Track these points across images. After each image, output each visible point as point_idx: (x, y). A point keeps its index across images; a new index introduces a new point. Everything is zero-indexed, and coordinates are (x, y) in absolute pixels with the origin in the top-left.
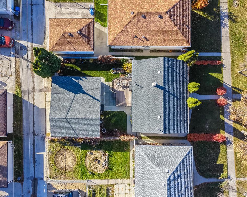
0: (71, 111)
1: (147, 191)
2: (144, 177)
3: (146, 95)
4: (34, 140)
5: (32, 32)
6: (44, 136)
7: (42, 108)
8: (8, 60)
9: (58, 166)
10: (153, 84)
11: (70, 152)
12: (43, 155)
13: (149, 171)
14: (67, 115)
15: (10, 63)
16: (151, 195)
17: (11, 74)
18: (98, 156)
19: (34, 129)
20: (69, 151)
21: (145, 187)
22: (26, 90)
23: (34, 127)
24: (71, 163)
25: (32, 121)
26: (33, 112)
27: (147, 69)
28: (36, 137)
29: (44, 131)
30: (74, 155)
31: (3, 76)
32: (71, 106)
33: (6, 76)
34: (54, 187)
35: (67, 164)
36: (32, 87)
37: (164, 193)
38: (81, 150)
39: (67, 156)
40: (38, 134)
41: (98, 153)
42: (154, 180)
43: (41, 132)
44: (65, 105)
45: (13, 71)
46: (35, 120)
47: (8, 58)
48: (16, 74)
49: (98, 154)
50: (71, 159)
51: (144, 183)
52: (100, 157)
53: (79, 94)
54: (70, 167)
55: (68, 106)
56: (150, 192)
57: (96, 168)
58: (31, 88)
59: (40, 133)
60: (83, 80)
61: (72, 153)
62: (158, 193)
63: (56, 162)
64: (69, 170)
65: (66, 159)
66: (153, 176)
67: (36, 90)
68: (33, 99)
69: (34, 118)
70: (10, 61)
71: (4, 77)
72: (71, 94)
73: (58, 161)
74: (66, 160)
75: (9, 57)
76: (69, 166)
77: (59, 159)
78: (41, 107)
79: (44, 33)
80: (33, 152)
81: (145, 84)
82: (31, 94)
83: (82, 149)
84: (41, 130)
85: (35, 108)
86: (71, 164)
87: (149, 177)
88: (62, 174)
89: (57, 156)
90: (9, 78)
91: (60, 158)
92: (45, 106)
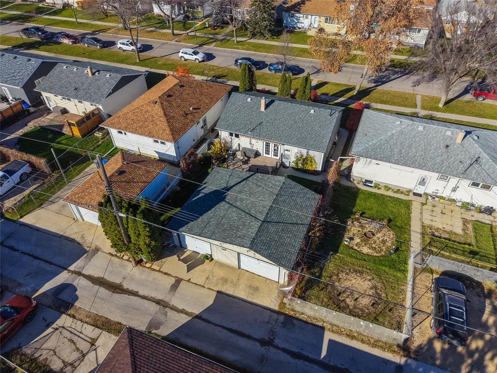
0: (253, 212)
1: (433, 153)
2: (407, 152)
3: (274, 122)
4: (285, 350)
5: (46, 261)
6: (282, 318)
7: (214, 301)
8: (53, 332)
9: (367, 311)
10: (263, 109)
11: (338, 275)
12: (330, 340)
13: (396, 143)
14: (257, 218)
15: (64, 331)
16: (440, 149)
17: (90, 341)
18: (359, 231)
19: (256, 340)
20: (335, 277)
21: (425, 155)
22: (151, 321)
23: (249, 337)
24: (364, 281)
25: (232, 335)
26: (213, 326)
27: (238, 112)
28: (277, 341)
29: (270, 316)
30: (348, 271)
31: (76, 364)
32: (244, 210)
33: (84, 356)
34: (425, 343)
35: (366, 290)
36: (154, 304)
37: (435, 129)
38: (338, 254)
39: (347, 284)
40: (272, 332)
41: (352, 229)
42: (413, 140)
43: (268, 322)
44: (235, 218)
45: (90, 331)
46: (234, 327)
47: (50, 330)
48: (99, 328)
49: (354, 230)
50: (355, 278)
51: (418, 155)
52: (360, 229)
53: (226, 196)
54: (374, 287)
55: (240, 214)
56: (435, 149)
57: (384, 242)
58: (154, 308)
59: (270, 326)
60: (205, 188)
61: (342, 271)
62: (435, 137)
63: (355, 312)
64: (381, 291)
65: (354, 289)
66: (406, 139)
67: (166, 300)
68: (183, 311)
69: (227, 326)
70: (61, 329)
71: (83, 360)
72: (220, 206)
73: (355, 307)
74: (356, 290)
75: (50, 328)
76: (371, 288)
77: (350, 303)
78: (211, 301)
79: (69, 241)
80: (315, 367)
81: (258, 119)
82: (167, 312)
83: (336, 251)
84: (264, 322)
85: (204, 316)
86: (367, 282)
87: (406, 145)
88: (390, 310)
89: (342, 304)
90: (95, 350)
91: (348, 300)
92: (212, 290)
